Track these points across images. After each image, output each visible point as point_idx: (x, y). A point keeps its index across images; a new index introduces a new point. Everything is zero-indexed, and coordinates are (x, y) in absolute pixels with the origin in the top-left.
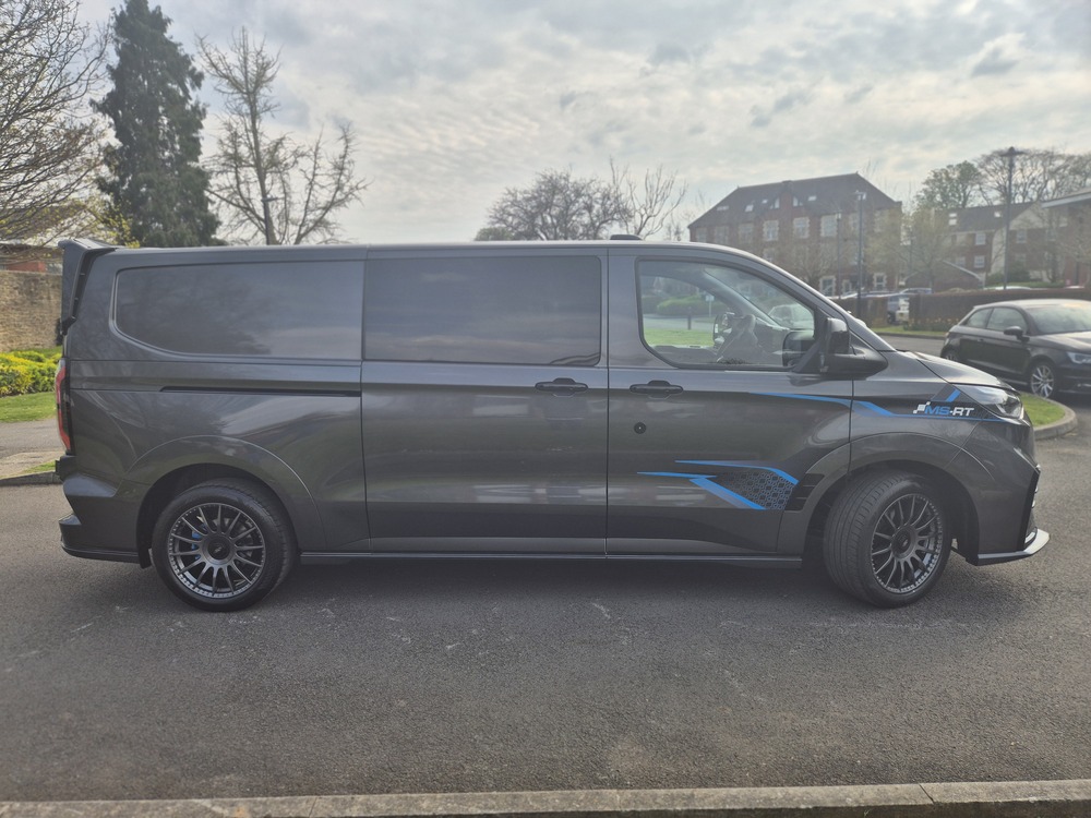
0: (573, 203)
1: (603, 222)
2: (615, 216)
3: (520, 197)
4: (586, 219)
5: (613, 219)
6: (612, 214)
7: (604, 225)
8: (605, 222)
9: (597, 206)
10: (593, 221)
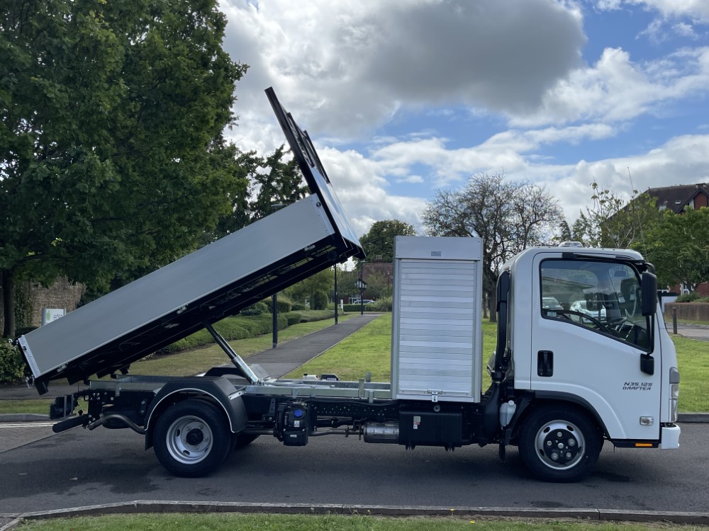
0: (502, 204)
1: (533, 223)
2: (546, 217)
3: (450, 199)
4: (514, 219)
5: (543, 220)
6: (542, 215)
7: (535, 225)
8: (535, 222)
9: (528, 208)
10: (524, 222)
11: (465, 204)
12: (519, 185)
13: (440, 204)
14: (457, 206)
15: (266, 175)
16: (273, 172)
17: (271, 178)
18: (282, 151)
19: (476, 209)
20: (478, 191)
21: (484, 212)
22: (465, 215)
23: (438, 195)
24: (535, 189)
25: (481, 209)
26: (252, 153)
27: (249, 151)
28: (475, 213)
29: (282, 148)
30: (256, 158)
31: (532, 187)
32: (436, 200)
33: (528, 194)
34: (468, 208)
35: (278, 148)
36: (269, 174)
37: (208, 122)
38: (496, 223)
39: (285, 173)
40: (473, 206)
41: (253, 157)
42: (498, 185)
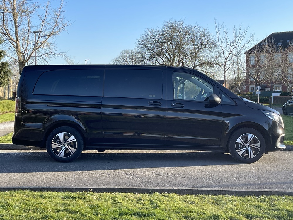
0: (184, 38)
5: (206, 47)
8: (201, 49)
9: (197, 40)
12: (193, 27)
13: (148, 37)
23: (148, 31)
24: (201, 29)
25: (171, 40)
32: (146, 33)
33: (197, 32)
40: (166, 39)
42: (181, 27)
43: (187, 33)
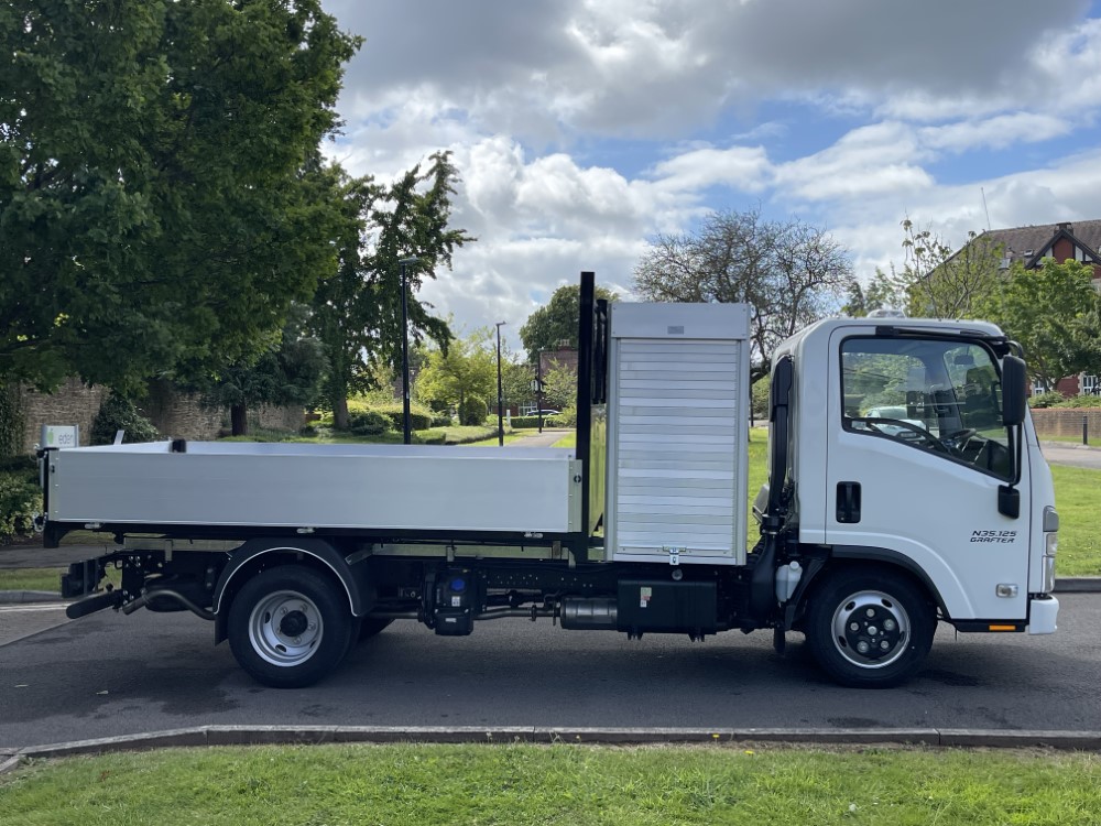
0: (758, 258)
1: (808, 286)
2: (826, 277)
3: (677, 249)
4: (778, 280)
5: (822, 281)
6: (821, 274)
7: (809, 290)
8: (810, 285)
9: (799, 262)
10: (792, 284)
11: (701, 258)
12: (784, 226)
13: (661, 258)
14: (688, 261)
15: (389, 213)
16: (401, 208)
17: (397, 219)
18: (416, 176)
19: (718, 264)
20: (721, 236)
21: (731, 270)
22: (701, 275)
23: (659, 243)
24: (810, 233)
25: (726, 266)
26: (367, 179)
27: (362, 176)
28: (716, 272)
29: (416, 171)
30: (373, 187)
31: (806, 230)
32: (656, 250)
33: (799, 241)
34: (706, 264)
35: (410, 171)
36: (393, 212)
37: (301, 129)
38: (749, 287)
39: (421, 210)
40: (713, 261)
41: (368, 185)
42: (752, 227)
43: (769, 244)
